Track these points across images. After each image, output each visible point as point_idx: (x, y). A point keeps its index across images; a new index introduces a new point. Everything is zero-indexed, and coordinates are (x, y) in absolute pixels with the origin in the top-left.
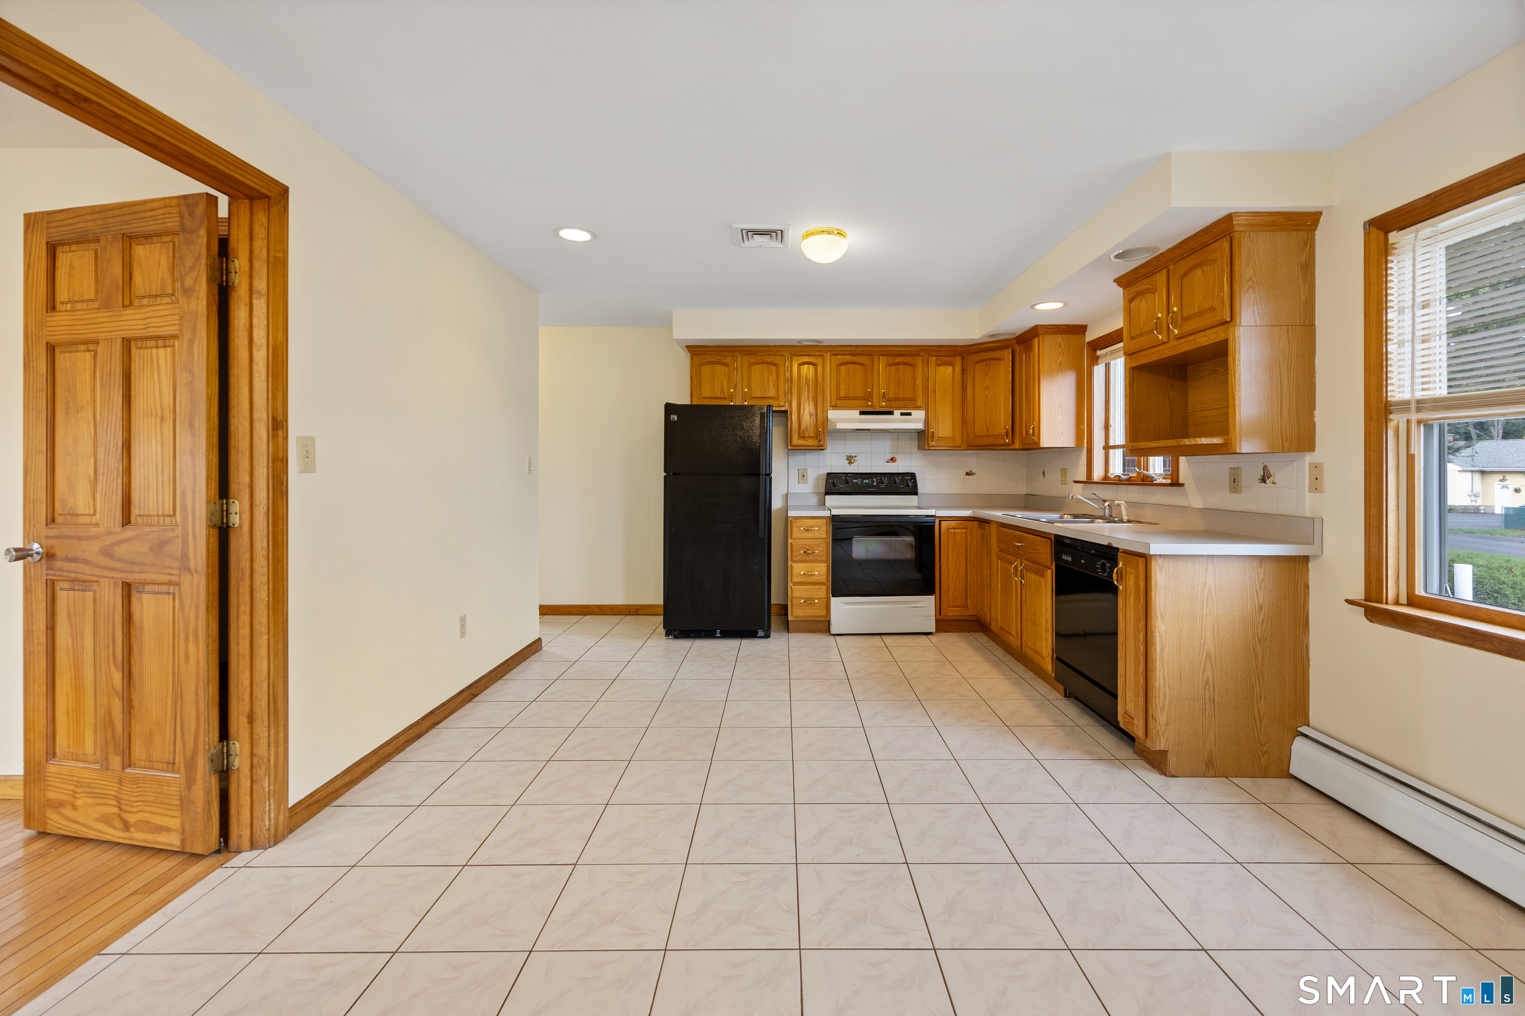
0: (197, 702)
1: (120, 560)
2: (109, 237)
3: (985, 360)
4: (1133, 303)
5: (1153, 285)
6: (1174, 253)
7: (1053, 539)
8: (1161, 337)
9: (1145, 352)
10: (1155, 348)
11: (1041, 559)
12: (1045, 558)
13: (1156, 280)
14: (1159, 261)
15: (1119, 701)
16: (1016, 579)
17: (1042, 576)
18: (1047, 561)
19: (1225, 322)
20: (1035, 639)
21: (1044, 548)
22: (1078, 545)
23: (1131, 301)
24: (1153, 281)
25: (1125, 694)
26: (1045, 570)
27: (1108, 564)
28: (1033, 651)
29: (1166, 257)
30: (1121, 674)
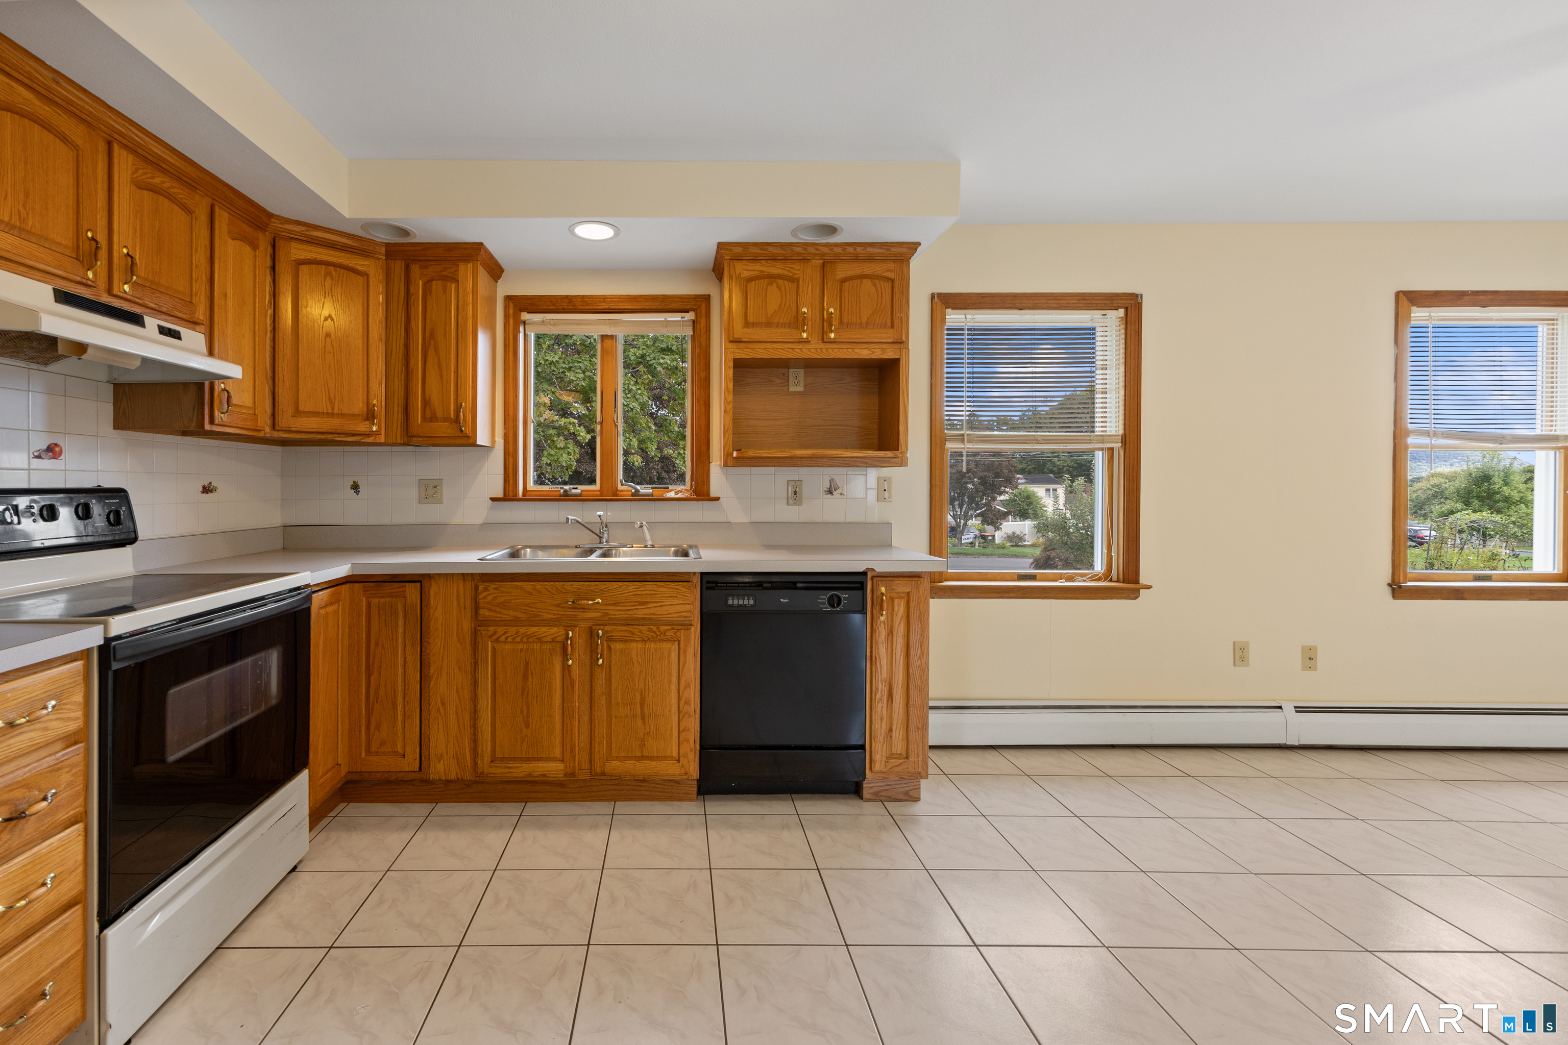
4: (753, 283)
5: (792, 273)
6: (832, 250)
7: (697, 580)
8: (805, 335)
9: (769, 346)
10: (790, 344)
11: (666, 614)
12: (678, 612)
13: (796, 269)
14: (805, 249)
15: (873, 749)
16: (570, 662)
17: (670, 640)
18: (685, 614)
19: (901, 343)
20: (643, 740)
21: (676, 597)
22: (775, 580)
23: (750, 280)
24: (791, 268)
25: (891, 737)
26: (681, 629)
27: (844, 595)
28: (636, 761)
29: (817, 249)
30: (885, 716)
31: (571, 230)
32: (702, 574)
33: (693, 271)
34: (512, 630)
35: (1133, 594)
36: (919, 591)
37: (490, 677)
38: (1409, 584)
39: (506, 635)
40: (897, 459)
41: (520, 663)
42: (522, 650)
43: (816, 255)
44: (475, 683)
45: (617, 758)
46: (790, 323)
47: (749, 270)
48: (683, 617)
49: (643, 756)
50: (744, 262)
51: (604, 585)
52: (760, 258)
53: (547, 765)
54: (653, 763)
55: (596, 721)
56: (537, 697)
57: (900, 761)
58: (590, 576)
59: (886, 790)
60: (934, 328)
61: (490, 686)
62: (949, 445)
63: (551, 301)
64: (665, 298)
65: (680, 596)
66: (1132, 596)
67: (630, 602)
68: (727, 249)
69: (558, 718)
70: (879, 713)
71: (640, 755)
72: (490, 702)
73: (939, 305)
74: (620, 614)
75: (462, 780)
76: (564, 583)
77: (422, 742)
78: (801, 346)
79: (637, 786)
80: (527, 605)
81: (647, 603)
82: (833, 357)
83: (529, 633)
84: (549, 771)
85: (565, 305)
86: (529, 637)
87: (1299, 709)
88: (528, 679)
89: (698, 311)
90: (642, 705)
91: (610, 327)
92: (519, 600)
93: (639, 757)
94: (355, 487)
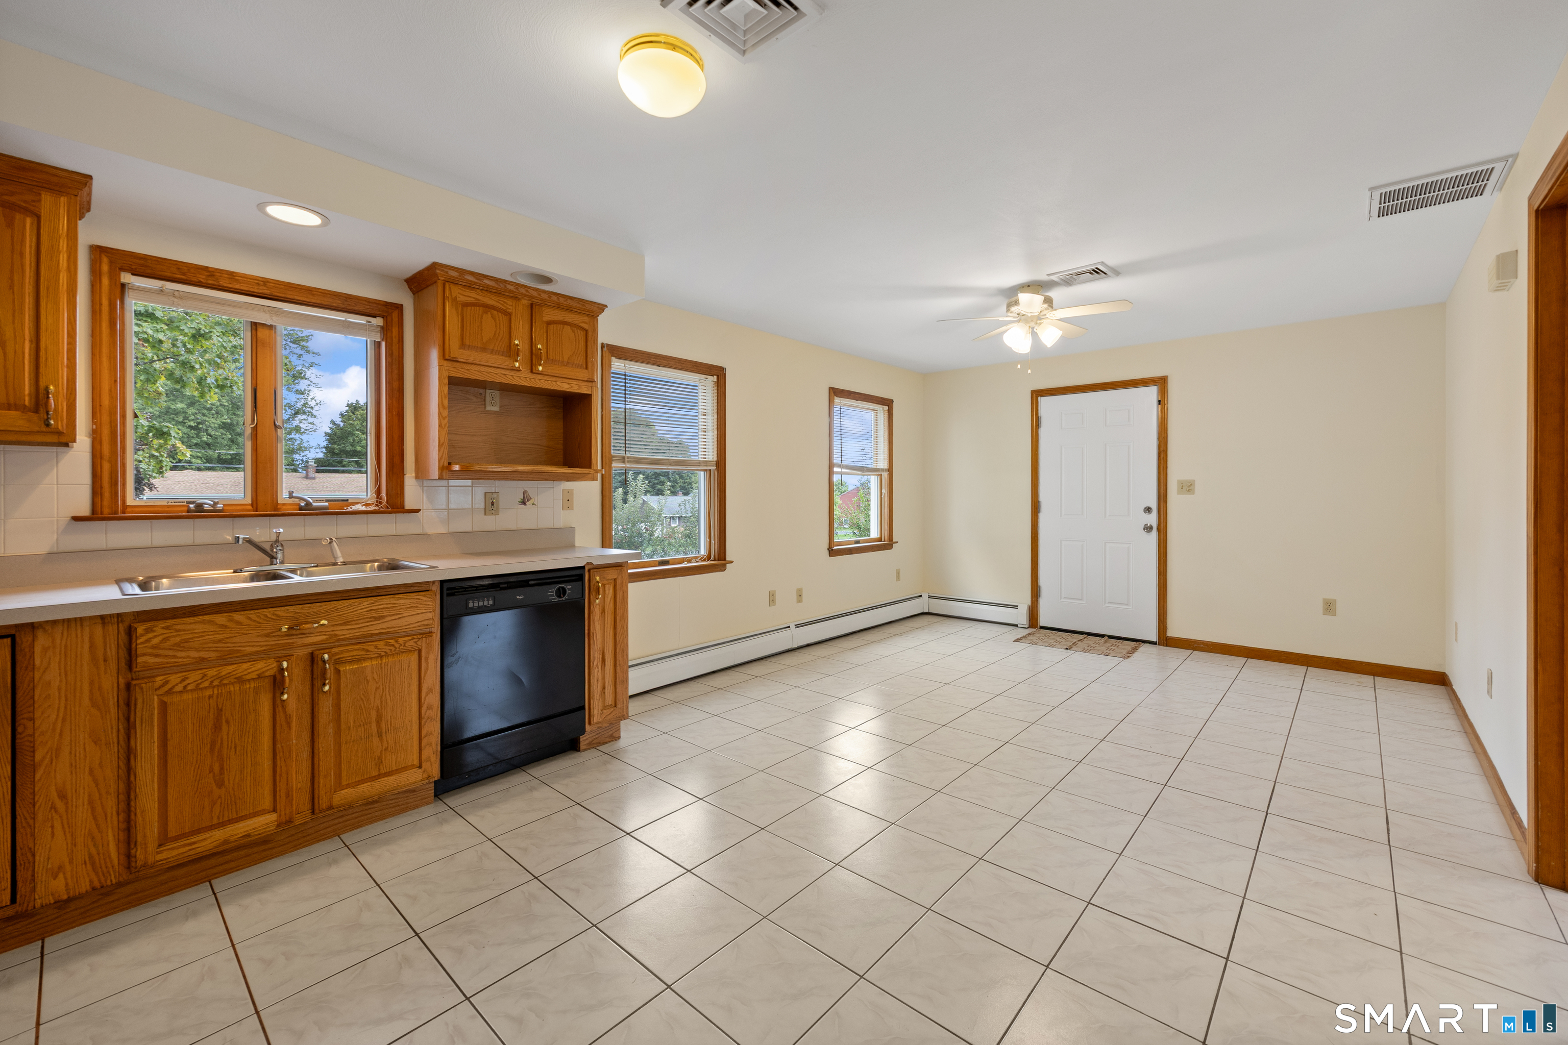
4: (469, 308)
5: (505, 307)
6: (540, 295)
7: (436, 588)
8: (517, 364)
9: (483, 369)
10: (503, 370)
11: (406, 626)
12: (418, 622)
13: (509, 305)
14: (517, 289)
15: (592, 707)
16: (285, 697)
17: (410, 651)
18: (426, 623)
19: (592, 382)
20: (380, 758)
21: (417, 607)
22: (511, 580)
23: (465, 305)
24: (504, 302)
25: (604, 693)
26: (422, 638)
27: (568, 587)
28: (371, 782)
29: (527, 291)
30: (600, 678)
31: (261, 207)
32: (442, 582)
33: (384, 276)
34: (194, 676)
35: (722, 568)
36: (622, 577)
37: (156, 740)
38: (835, 548)
39: (185, 683)
40: (590, 475)
41: (209, 712)
42: (210, 697)
43: (525, 295)
44: (129, 754)
45: (348, 786)
46: (503, 352)
47: (465, 296)
48: (424, 625)
49: (379, 775)
50: (460, 287)
51: (330, 605)
52: (475, 286)
53: (252, 822)
54: (392, 778)
55: (321, 754)
56: (235, 748)
57: (611, 710)
58: (310, 598)
59: (597, 738)
60: (604, 371)
61: (156, 752)
62: (614, 464)
63: (179, 269)
64: (348, 297)
65: (421, 606)
66: (723, 569)
67: (364, 619)
68: (443, 271)
69: (267, 764)
70: (596, 676)
71: (377, 774)
72: (156, 772)
73: (607, 354)
74: (350, 633)
75: (102, 887)
76: (275, 609)
77: (18, 860)
78: (512, 373)
79: (366, 810)
80: (220, 641)
81: (383, 617)
82: (540, 386)
83: (223, 673)
84: (255, 829)
85: (202, 278)
86: (222, 679)
87: (797, 626)
88: (221, 729)
89: (389, 319)
90: (378, 722)
91: (271, 316)
92: (207, 637)
93: (375, 776)
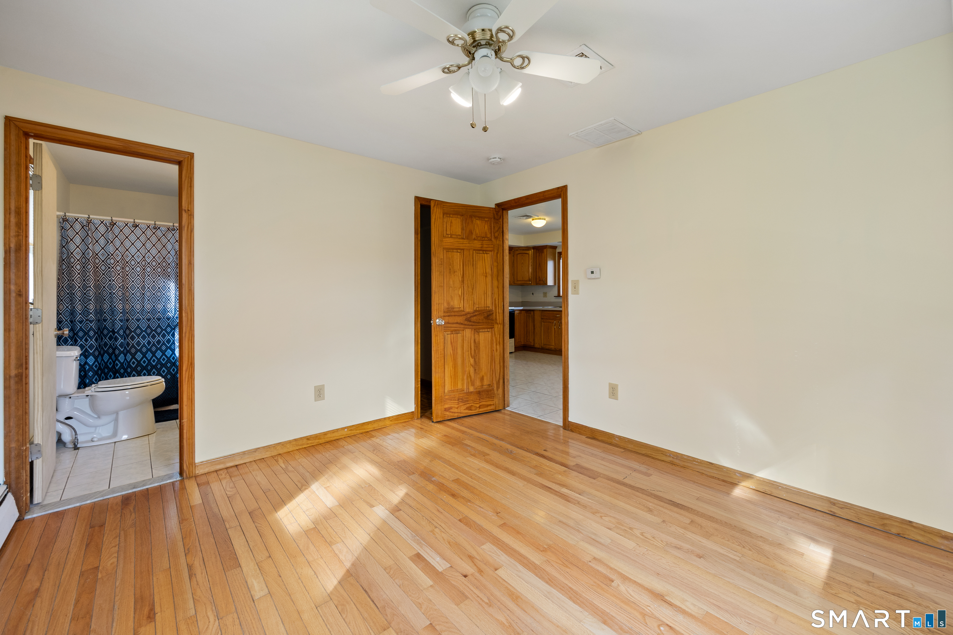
0: (500, 363)
1: (474, 322)
2: (468, 216)
3: (522, 253)
39: (545, 321)
61: (543, 330)
69: (553, 338)
72: (543, 334)
77: (534, 340)
94: (533, 294)
